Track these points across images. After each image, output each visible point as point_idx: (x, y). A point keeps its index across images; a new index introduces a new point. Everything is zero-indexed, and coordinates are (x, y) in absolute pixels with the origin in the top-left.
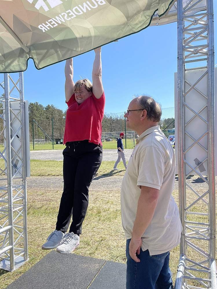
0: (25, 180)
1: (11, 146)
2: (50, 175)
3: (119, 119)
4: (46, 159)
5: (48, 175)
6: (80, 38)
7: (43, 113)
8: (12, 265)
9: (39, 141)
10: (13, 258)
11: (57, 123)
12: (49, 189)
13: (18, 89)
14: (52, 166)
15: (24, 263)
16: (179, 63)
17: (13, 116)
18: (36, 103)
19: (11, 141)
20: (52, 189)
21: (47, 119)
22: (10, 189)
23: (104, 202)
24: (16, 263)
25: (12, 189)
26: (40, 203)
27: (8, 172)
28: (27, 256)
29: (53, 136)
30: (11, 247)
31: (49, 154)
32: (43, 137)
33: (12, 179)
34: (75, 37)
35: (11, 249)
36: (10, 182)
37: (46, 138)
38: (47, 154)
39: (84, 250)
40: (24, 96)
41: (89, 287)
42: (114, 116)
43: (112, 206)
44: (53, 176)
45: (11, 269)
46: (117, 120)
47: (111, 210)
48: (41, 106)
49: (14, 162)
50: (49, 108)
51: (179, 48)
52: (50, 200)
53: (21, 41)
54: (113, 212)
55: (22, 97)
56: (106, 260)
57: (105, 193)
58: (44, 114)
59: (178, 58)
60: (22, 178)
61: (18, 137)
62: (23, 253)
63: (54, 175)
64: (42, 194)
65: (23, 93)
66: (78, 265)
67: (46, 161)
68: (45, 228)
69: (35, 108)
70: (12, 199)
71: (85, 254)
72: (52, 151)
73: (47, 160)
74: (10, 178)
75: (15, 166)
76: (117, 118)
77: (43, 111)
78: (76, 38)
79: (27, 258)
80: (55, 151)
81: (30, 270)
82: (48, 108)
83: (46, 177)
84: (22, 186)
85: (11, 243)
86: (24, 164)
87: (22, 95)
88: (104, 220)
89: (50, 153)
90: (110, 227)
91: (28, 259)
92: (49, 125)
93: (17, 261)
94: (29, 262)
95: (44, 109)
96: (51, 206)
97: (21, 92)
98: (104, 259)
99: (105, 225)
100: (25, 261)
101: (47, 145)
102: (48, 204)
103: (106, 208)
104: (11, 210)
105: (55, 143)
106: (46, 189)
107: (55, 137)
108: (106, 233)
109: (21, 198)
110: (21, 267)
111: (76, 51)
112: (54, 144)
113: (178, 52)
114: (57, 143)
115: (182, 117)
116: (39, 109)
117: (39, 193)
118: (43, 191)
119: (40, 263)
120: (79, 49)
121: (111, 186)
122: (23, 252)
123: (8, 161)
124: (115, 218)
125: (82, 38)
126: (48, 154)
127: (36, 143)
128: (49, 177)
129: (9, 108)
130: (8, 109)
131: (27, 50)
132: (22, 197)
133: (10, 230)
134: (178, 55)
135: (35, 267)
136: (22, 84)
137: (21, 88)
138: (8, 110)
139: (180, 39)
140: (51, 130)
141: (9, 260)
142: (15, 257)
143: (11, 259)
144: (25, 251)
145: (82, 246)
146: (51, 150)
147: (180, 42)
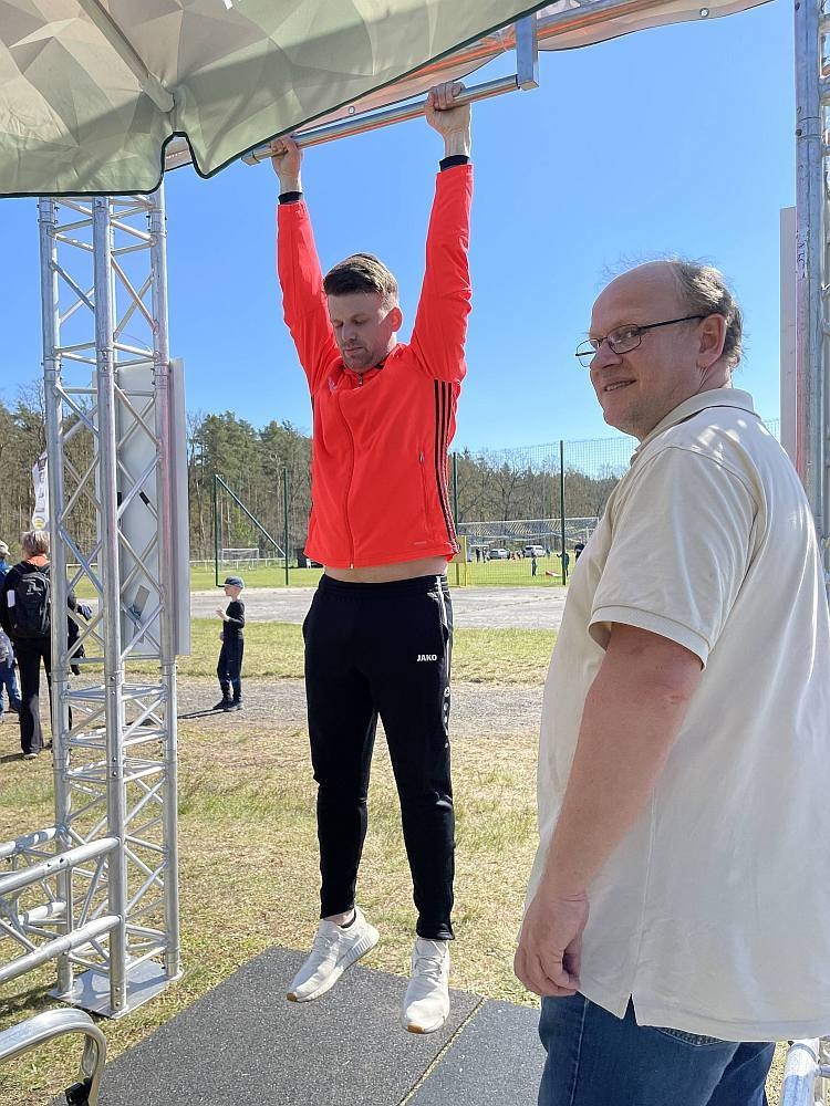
0: (170, 665)
1: (117, 531)
2: (272, 674)
3: (535, 473)
4: (261, 618)
5: (266, 674)
6: (379, 22)
7: (251, 452)
8: (115, 994)
9: (237, 557)
10: (120, 965)
11: (303, 489)
12: (268, 725)
13: (147, 316)
14: (280, 643)
15: (161, 987)
16: (805, 155)
17: (129, 420)
18: (228, 414)
19: (117, 513)
20: (280, 725)
21: (267, 474)
22: (114, 697)
23: (475, 778)
24: (134, 988)
25: (121, 698)
26: (233, 772)
27: (105, 633)
28: (175, 959)
29: (285, 537)
30: (112, 920)
31: (272, 600)
32: (254, 540)
33: (121, 657)
34: (357, 20)
35: (115, 931)
36: (114, 667)
37: (262, 545)
38: (265, 600)
39: (394, 952)
40: (167, 341)
41: (411, 1095)
42: (519, 463)
43: (507, 794)
44: (283, 677)
45: (112, 1008)
46: (531, 477)
47: (505, 808)
48: (245, 426)
49: (133, 597)
50: (275, 433)
51: (804, 88)
52: (269, 764)
53: (140, 60)
54: (513, 814)
55: (162, 346)
56: (483, 995)
57: (480, 746)
58: (253, 456)
59: (799, 133)
60: (160, 656)
61: (146, 501)
62: (162, 948)
63: (289, 676)
64: (243, 741)
65: (167, 328)
66: (370, 1009)
67: (261, 624)
68: (248, 860)
69: (223, 434)
70: (121, 736)
71: (399, 969)
72: (284, 590)
73: (263, 622)
74: (114, 654)
75: (136, 612)
76: (530, 468)
77: (251, 445)
78: (363, 22)
79: (175, 970)
80: (292, 590)
81: (183, 1015)
82: (271, 433)
83: (258, 683)
84: (159, 688)
85: (115, 909)
86: (168, 605)
87: (162, 337)
88: (477, 845)
89: (276, 597)
90: (498, 872)
91: (180, 974)
92: (273, 496)
93: (139, 981)
94: (184, 986)
95: (259, 439)
96: (273, 783)
97: (157, 325)
98: (473, 992)
99: (478, 861)
100: (168, 982)
101: (265, 571)
102: (265, 776)
103: (482, 799)
104: (115, 779)
105: (296, 565)
106: (258, 723)
107: (293, 543)
108: (484, 893)
109: (155, 736)
110: (153, 1001)
111: (360, 77)
112: (292, 567)
113: (799, 109)
114: (302, 565)
115: (819, 388)
116: (239, 438)
117: (231, 736)
118: (242, 732)
119: (226, 991)
120: (375, 69)
121: (504, 719)
122: (162, 944)
123: (106, 587)
124: (521, 839)
125: (388, 18)
126: (270, 601)
127: (225, 561)
128: (269, 682)
129: (113, 384)
130: (108, 386)
131: (164, 103)
132: (160, 732)
133: (113, 854)
134: (799, 121)
135: (204, 1003)
136: (160, 294)
137: (156, 310)
138: (108, 394)
139: (806, 53)
140: (281, 517)
141: (103, 974)
142: (129, 963)
143: (114, 968)
144: (169, 941)
145: (390, 936)
146: (280, 586)
147: (806, 66)
